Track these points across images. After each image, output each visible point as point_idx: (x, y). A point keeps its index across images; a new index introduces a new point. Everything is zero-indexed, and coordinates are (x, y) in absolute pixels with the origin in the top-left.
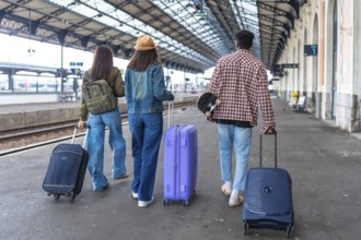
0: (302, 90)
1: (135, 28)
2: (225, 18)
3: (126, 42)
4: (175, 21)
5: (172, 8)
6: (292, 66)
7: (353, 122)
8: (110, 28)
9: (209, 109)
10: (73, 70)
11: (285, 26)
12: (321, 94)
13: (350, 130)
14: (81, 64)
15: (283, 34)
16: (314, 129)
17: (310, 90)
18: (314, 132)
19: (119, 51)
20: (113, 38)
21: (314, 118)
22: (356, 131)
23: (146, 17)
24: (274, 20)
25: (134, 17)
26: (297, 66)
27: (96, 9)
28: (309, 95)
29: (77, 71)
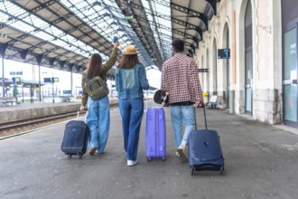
0: (211, 91)
1: (68, 43)
2: (144, 34)
3: (61, 55)
4: (102, 37)
5: (99, 25)
6: (202, 70)
7: (275, 114)
8: (46, 42)
9: (162, 101)
10: (14, 79)
11: (195, 39)
12: (234, 92)
13: (271, 122)
14: (21, 73)
15: (192, 46)
16: (236, 123)
17: (221, 90)
18: (238, 126)
19: (55, 63)
20: (48, 51)
21: (228, 113)
22: (277, 124)
23: (77, 33)
24: (185, 34)
25: (66, 32)
26: (207, 70)
27: (32, 25)
28: (220, 94)
29: (17, 80)
